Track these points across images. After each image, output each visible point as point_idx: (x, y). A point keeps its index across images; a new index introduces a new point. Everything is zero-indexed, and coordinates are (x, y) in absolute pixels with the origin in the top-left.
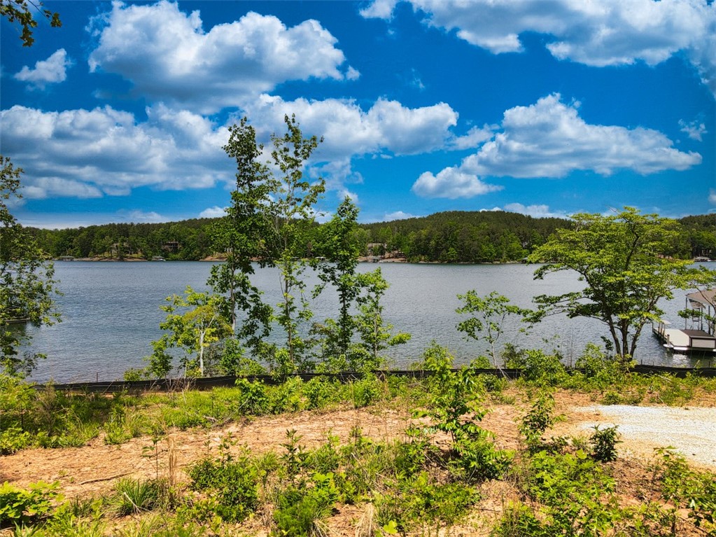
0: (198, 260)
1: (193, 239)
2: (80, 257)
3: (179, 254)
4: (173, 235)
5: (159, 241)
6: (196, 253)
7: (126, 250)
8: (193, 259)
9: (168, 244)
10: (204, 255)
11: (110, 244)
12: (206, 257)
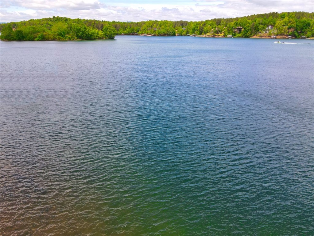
0: (249, 37)
1: (249, 26)
2: (199, 35)
3: (241, 34)
4: (239, 24)
5: (232, 27)
6: (249, 34)
7: (217, 32)
8: (247, 37)
9: (237, 29)
10: (253, 34)
11: (210, 29)
12: (253, 36)
